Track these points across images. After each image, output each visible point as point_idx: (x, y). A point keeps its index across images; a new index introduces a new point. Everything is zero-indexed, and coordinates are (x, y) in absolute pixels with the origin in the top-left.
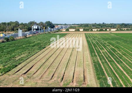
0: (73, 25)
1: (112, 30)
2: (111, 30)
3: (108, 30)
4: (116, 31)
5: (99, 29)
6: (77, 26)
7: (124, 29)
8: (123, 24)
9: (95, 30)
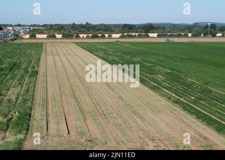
0: (32, 26)
1: (114, 36)
2: (111, 36)
3: (106, 35)
4: (121, 37)
5: (91, 35)
6: (43, 28)
7: (133, 34)
8: (125, 25)
9: (83, 37)
